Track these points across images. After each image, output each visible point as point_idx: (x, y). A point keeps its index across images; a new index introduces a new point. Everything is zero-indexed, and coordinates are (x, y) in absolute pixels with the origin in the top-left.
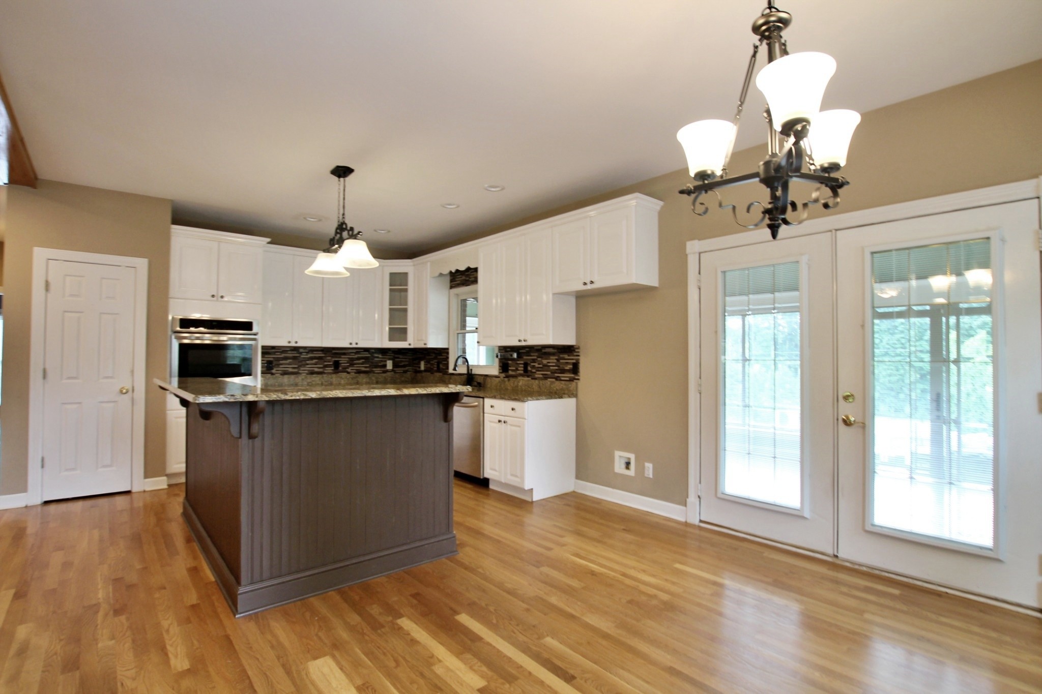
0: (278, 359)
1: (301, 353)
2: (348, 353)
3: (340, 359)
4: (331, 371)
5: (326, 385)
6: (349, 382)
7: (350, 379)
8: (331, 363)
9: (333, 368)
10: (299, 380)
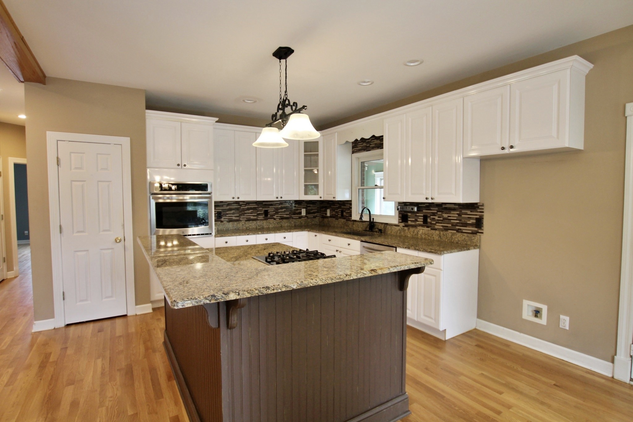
0: (225, 210)
1: (241, 205)
2: (274, 204)
3: (268, 209)
4: (263, 218)
5: (259, 229)
6: (275, 226)
7: (276, 224)
8: (263, 212)
9: (264, 216)
10: (240, 225)
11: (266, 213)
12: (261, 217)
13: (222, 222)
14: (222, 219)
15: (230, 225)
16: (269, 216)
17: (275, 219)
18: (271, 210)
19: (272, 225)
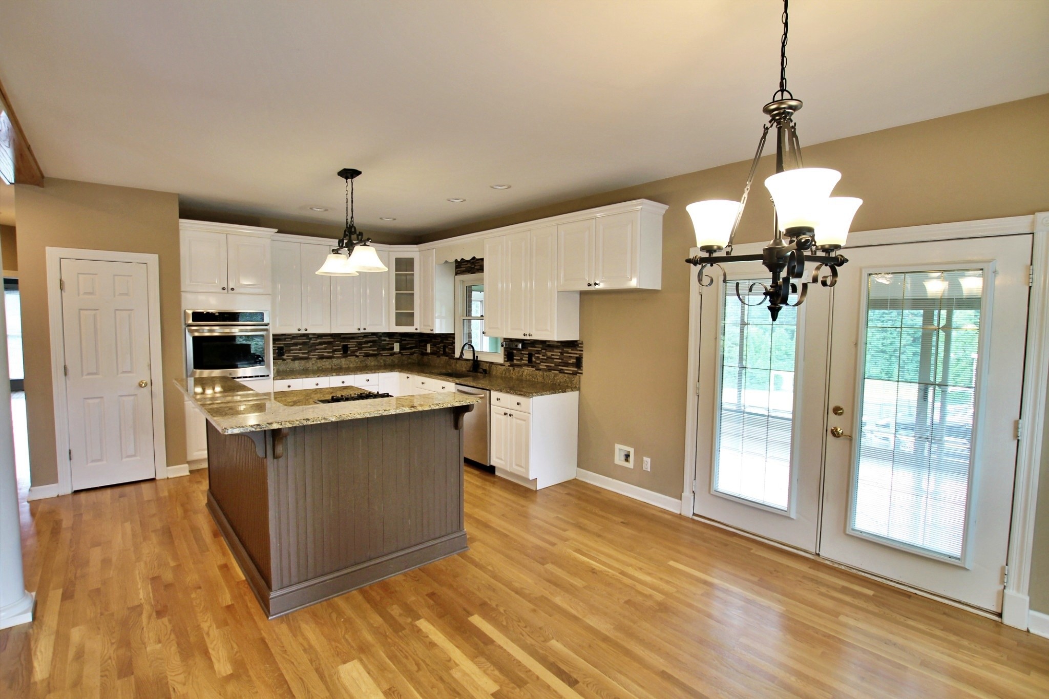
0: (288, 345)
1: (311, 339)
2: (356, 337)
3: (349, 343)
4: (340, 355)
5: (336, 369)
6: (358, 365)
7: (359, 363)
8: (340, 348)
9: (342, 353)
10: (309, 365)
11: (345, 349)
12: (338, 354)
13: (284, 360)
14: (285, 357)
15: (297, 365)
16: (349, 352)
17: (357, 356)
18: (352, 345)
19: (353, 364)
